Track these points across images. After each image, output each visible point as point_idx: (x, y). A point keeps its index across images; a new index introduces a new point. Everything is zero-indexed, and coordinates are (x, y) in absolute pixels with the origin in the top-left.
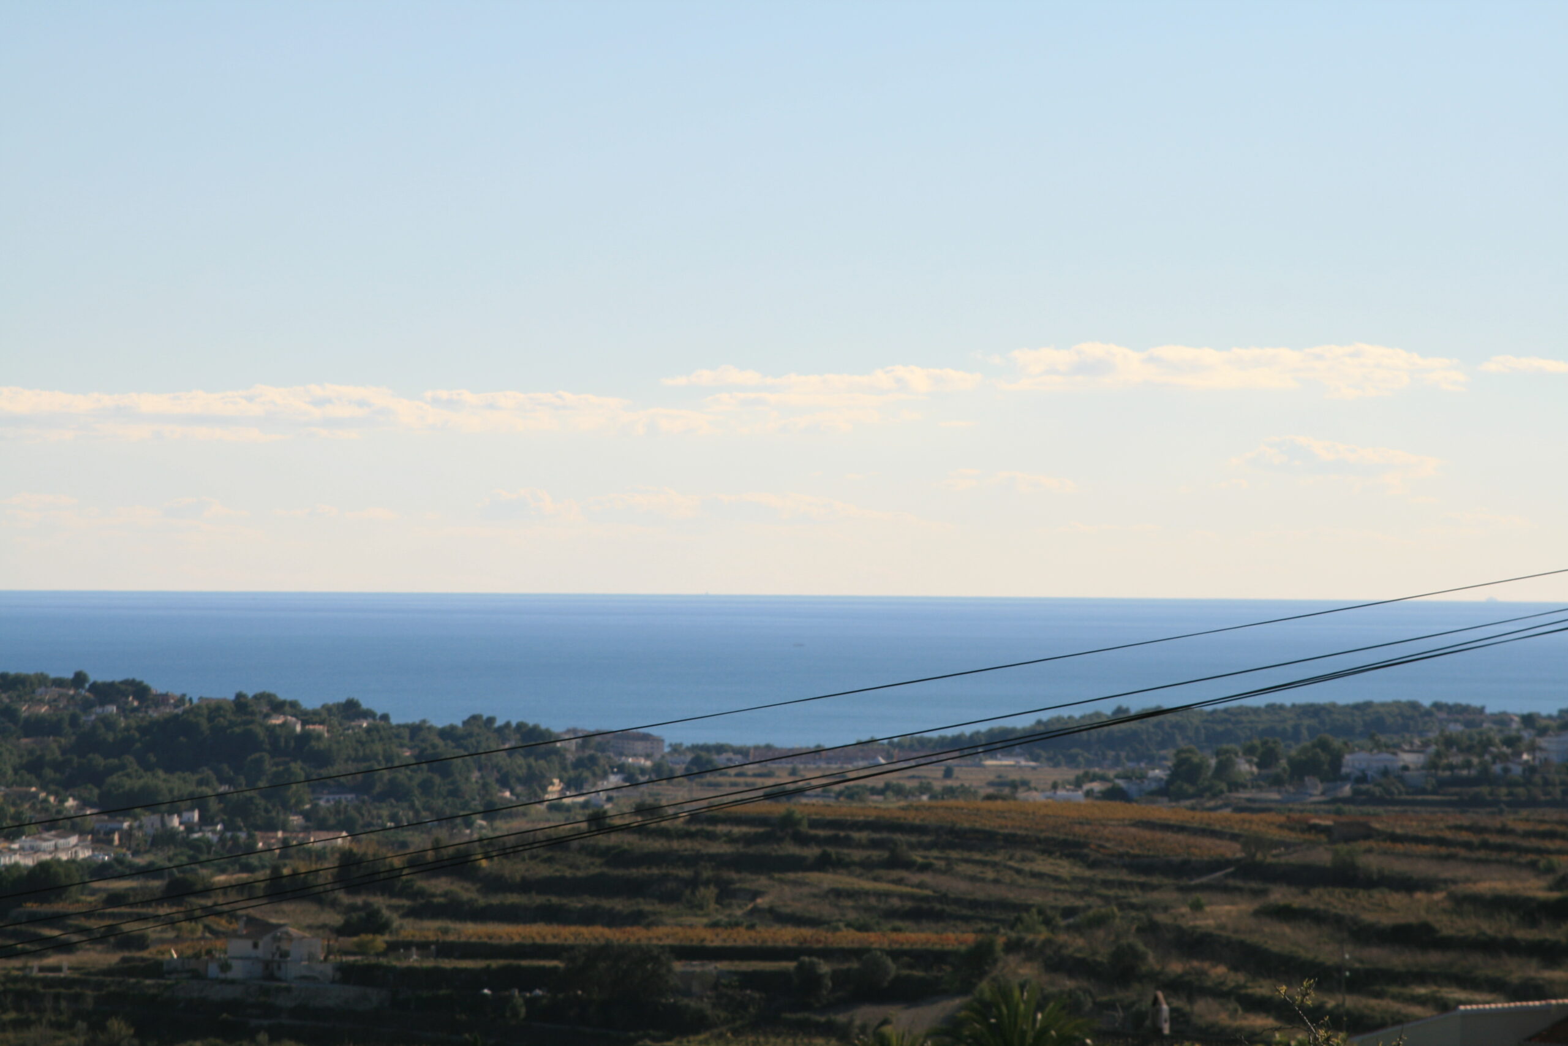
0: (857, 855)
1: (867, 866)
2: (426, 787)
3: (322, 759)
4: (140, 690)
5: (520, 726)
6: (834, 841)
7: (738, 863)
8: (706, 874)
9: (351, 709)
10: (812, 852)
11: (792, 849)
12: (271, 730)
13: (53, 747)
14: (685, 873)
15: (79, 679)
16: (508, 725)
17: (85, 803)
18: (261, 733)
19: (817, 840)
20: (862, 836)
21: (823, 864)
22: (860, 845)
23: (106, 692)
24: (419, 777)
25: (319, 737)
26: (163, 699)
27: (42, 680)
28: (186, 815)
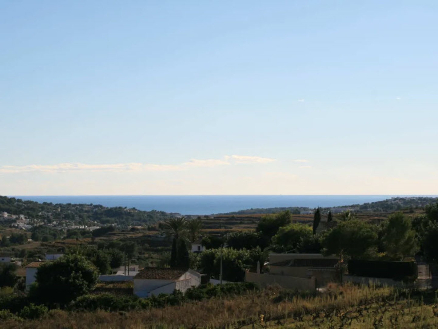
0: (246, 222)
1: (248, 223)
2: (149, 220)
3: (133, 216)
4: (101, 206)
5: (160, 212)
6: (241, 220)
7: (227, 223)
8: (222, 225)
9: (134, 209)
10: (239, 222)
11: (235, 221)
12: (125, 211)
13: (91, 214)
14: (218, 225)
15: (91, 205)
16: (158, 211)
17: (98, 222)
18: (123, 212)
19: (239, 220)
20: (247, 219)
21: (241, 223)
22: (246, 221)
23: (96, 206)
24: (148, 218)
25: (132, 212)
26: (105, 207)
27: (86, 205)
28: (115, 224)
